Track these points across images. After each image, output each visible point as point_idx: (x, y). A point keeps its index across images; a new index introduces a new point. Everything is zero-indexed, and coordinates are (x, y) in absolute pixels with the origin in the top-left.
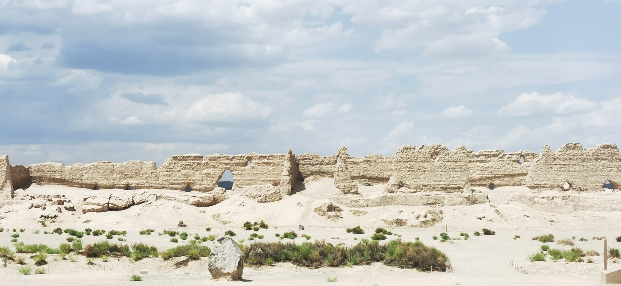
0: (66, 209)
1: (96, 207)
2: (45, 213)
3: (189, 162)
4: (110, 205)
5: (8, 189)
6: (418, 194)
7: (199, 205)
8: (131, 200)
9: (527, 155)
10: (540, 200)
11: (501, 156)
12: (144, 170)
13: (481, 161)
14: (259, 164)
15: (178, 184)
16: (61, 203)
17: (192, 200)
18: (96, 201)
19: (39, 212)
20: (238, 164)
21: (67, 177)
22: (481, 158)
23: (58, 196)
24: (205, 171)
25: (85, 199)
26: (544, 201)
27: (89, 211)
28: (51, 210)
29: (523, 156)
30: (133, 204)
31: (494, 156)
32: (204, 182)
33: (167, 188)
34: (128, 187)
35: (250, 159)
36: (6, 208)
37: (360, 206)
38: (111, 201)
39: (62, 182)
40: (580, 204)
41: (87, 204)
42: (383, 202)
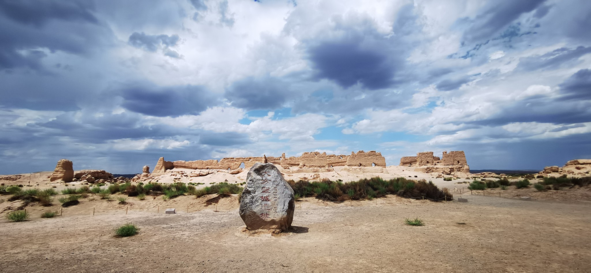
0: (184, 176)
1: (195, 175)
2: (176, 177)
3: (229, 160)
4: (200, 174)
5: (163, 169)
6: (310, 168)
7: (232, 174)
8: (208, 172)
9: (343, 156)
10: (352, 170)
11: (334, 156)
12: (214, 163)
13: (328, 158)
14: (253, 160)
15: (225, 167)
16: (183, 174)
17: (230, 172)
18: (195, 173)
19: (174, 177)
20: (246, 160)
21: (187, 166)
22: (328, 157)
23: (182, 171)
24: (235, 163)
25: (191, 172)
26: (353, 170)
27: (193, 176)
28: (179, 176)
29: (342, 156)
30: (209, 174)
31: (332, 156)
32: (234, 167)
33: (221, 169)
34: (208, 168)
35: (250, 158)
36: (162, 176)
37: (290, 173)
38: (201, 173)
39: (185, 167)
40: (365, 171)
41: (192, 174)
42: (298, 171)
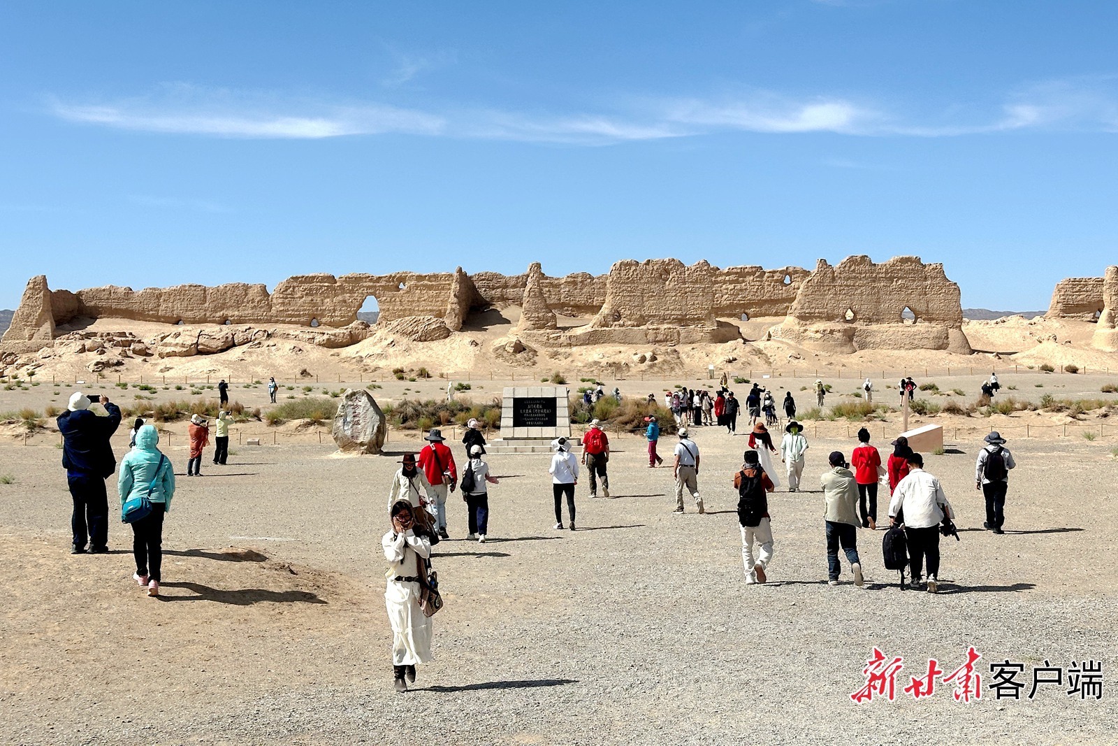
0: (135, 352)
1: (178, 349)
2: (104, 358)
3: (315, 285)
4: (200, 347)
5: (47, 327)
7: (330, 344)
8: (230, 339)
9: (796, 272)
10: (813, 335)
11: (758, 274)
12: (250, 296)
13: (731, 282)
14: (417, 287)
15: (299, 316)
16: (127, 344)
17: (319, 339)
18: (179, 340)
20: (385, 288)
21: (136, 307)
22: (732, 277)
23: (123, 334)
24: (340, 298)
25: (163, 338)
26: (819, 335)
27: (169, 355)
28: (113, 354)
29: (789, 274)
30: (234, 345)
31: (749, 274)
32: (337, 313)
33: (284, 322)
34: (224, 321)
35: (402, 279)
36: (46, 351)
38: (201, 340)
39: (130, 314)
40: (868, 339)
41: (166, 345)
42: (593, 339)
